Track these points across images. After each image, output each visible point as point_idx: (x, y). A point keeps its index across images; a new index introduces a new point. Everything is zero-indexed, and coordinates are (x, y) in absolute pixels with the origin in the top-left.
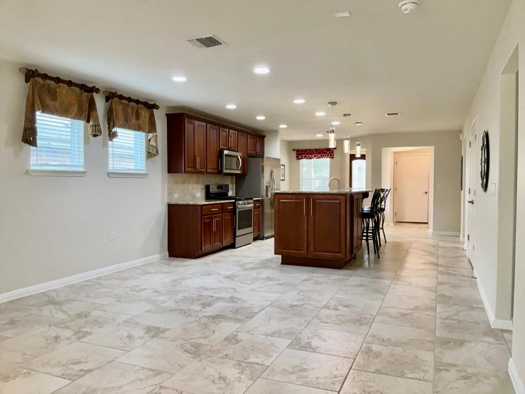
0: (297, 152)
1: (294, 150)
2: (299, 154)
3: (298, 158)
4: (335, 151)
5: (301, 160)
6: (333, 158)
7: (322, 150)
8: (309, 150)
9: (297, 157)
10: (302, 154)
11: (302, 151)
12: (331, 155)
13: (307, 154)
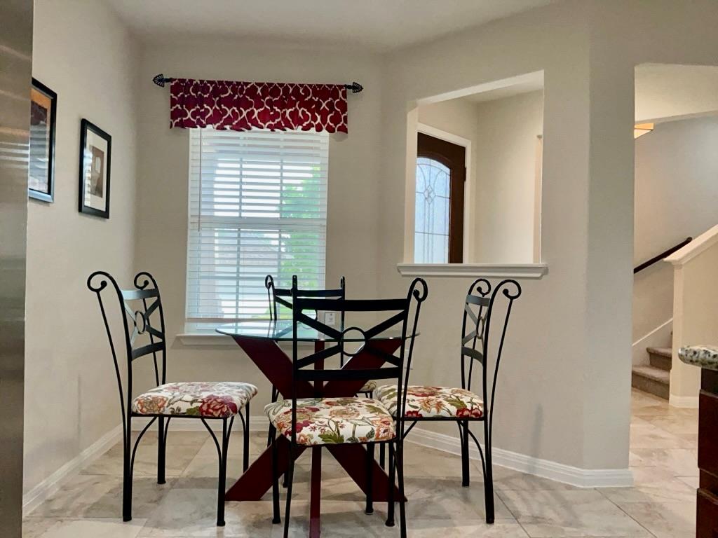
0: (175, 90)
1: (160, 80)
2: (189, 103)
3: (180, 121)
4: (352, 100)
5: (194, 132)
6: (344, 129)
7: (296, 89)
8: (237, 86)
9: (174, 115)
10: (201, 101)
11: (202, 86)
12: (336, 120)
13: (229, 102)
